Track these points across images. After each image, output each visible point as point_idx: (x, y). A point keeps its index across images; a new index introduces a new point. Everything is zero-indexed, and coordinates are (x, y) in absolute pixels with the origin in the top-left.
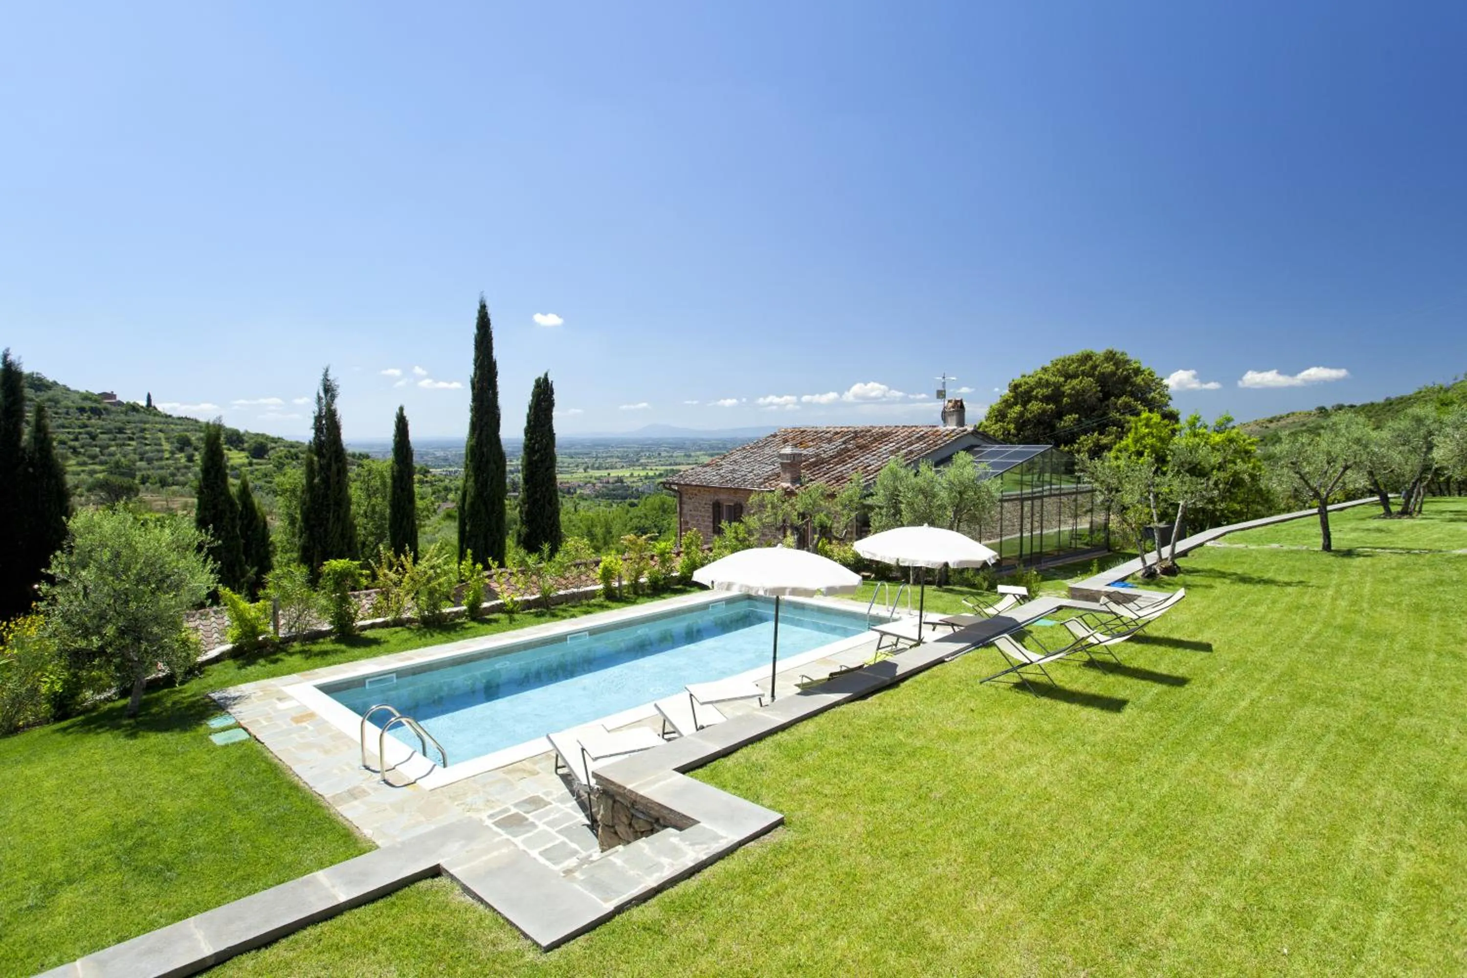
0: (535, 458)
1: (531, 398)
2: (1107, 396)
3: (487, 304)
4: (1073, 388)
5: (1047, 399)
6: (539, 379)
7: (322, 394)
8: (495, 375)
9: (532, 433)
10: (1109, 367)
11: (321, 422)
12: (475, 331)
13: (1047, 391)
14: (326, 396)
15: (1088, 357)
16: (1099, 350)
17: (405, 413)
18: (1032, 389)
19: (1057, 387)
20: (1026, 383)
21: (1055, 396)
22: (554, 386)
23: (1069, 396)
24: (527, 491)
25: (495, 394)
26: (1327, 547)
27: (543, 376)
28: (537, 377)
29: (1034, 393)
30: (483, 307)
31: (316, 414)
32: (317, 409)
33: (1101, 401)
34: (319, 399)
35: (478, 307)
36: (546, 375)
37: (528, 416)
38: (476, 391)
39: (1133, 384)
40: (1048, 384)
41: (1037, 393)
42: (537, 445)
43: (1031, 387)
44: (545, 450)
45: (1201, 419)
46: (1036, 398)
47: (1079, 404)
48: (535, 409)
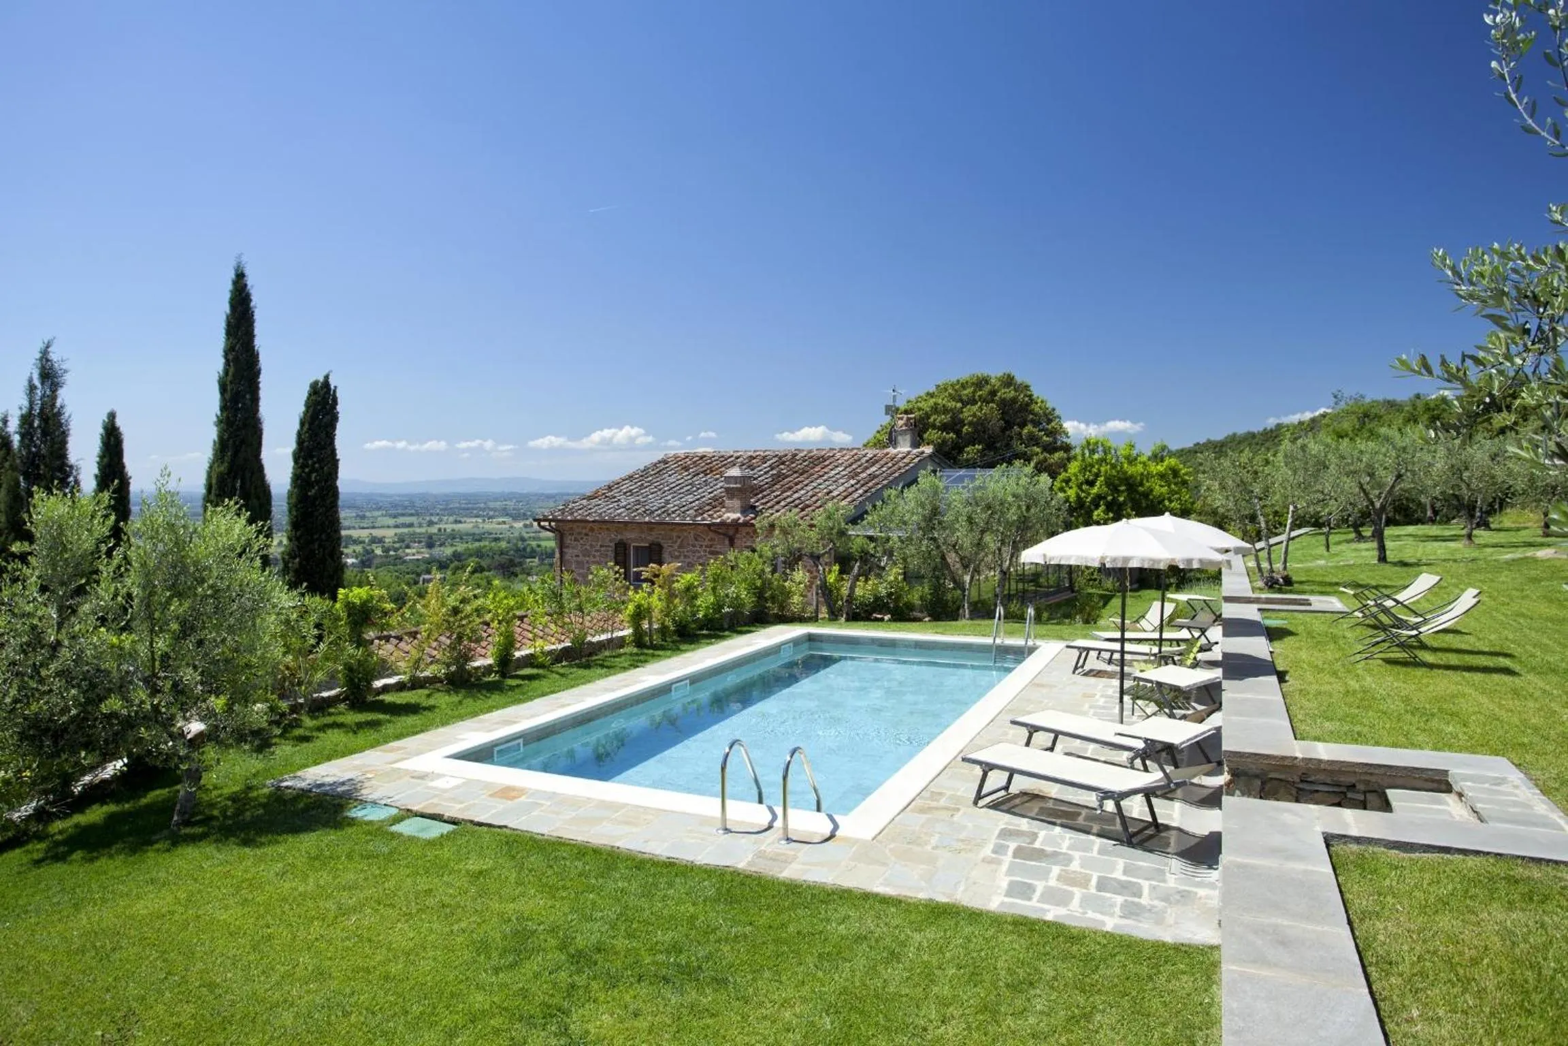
0: (312, 493)
1: (303, 409)
2: (1009, 425)
3: (247, 272)
4: (974, 415)
5: (944, 428)
6: (316, 383)
7: (37, 382)
8: (258, 373)
9: (305, 459)
10: (1010, 393)
11: (31, 425)
12: (226, 308)
13: (946, 418)
14: (42, 384)
15: (981, 382)
16: (994, 371)
17: (119, 422)
18: (928, 416)
19: (955, 414)
20: (919, 409)
21: (954, 425)
22: (338, 395)
23: (970, 424)
24: (298, 539)
25: (255, 400)
26: (1383, 558)
27: (321, 379)
28: (312, 380)
29: (931, 420)
30: (240, 277)
31: (24, 411)
32: (25, 403)
33: (1003, 430)
34: (32, 388)
35: (232, 275)
36: (327, 377)
37: (299, 434)
38: (228, 396)
39: (1032, 412)
40: (946, 410)
41: (935, 420)
42: (314, 475)
43: (926, 413)
44: (326, 481)
45: (1137, 446)
46: (934, 427)
47: (980, 432)
48: (311, 424)
